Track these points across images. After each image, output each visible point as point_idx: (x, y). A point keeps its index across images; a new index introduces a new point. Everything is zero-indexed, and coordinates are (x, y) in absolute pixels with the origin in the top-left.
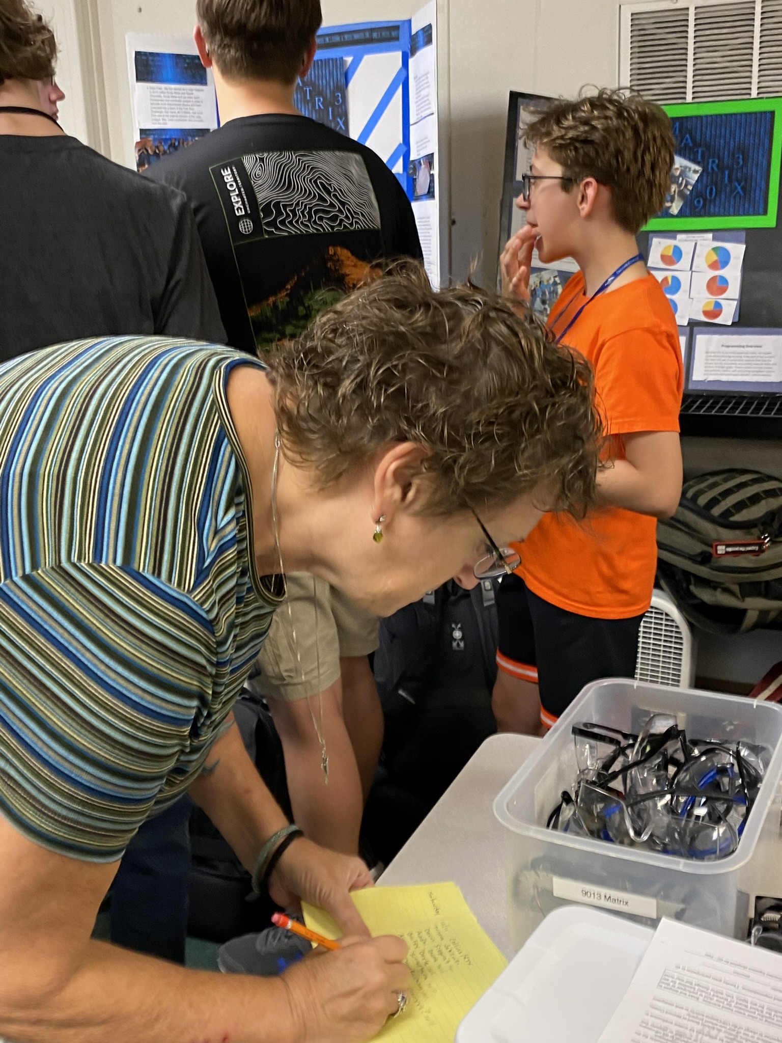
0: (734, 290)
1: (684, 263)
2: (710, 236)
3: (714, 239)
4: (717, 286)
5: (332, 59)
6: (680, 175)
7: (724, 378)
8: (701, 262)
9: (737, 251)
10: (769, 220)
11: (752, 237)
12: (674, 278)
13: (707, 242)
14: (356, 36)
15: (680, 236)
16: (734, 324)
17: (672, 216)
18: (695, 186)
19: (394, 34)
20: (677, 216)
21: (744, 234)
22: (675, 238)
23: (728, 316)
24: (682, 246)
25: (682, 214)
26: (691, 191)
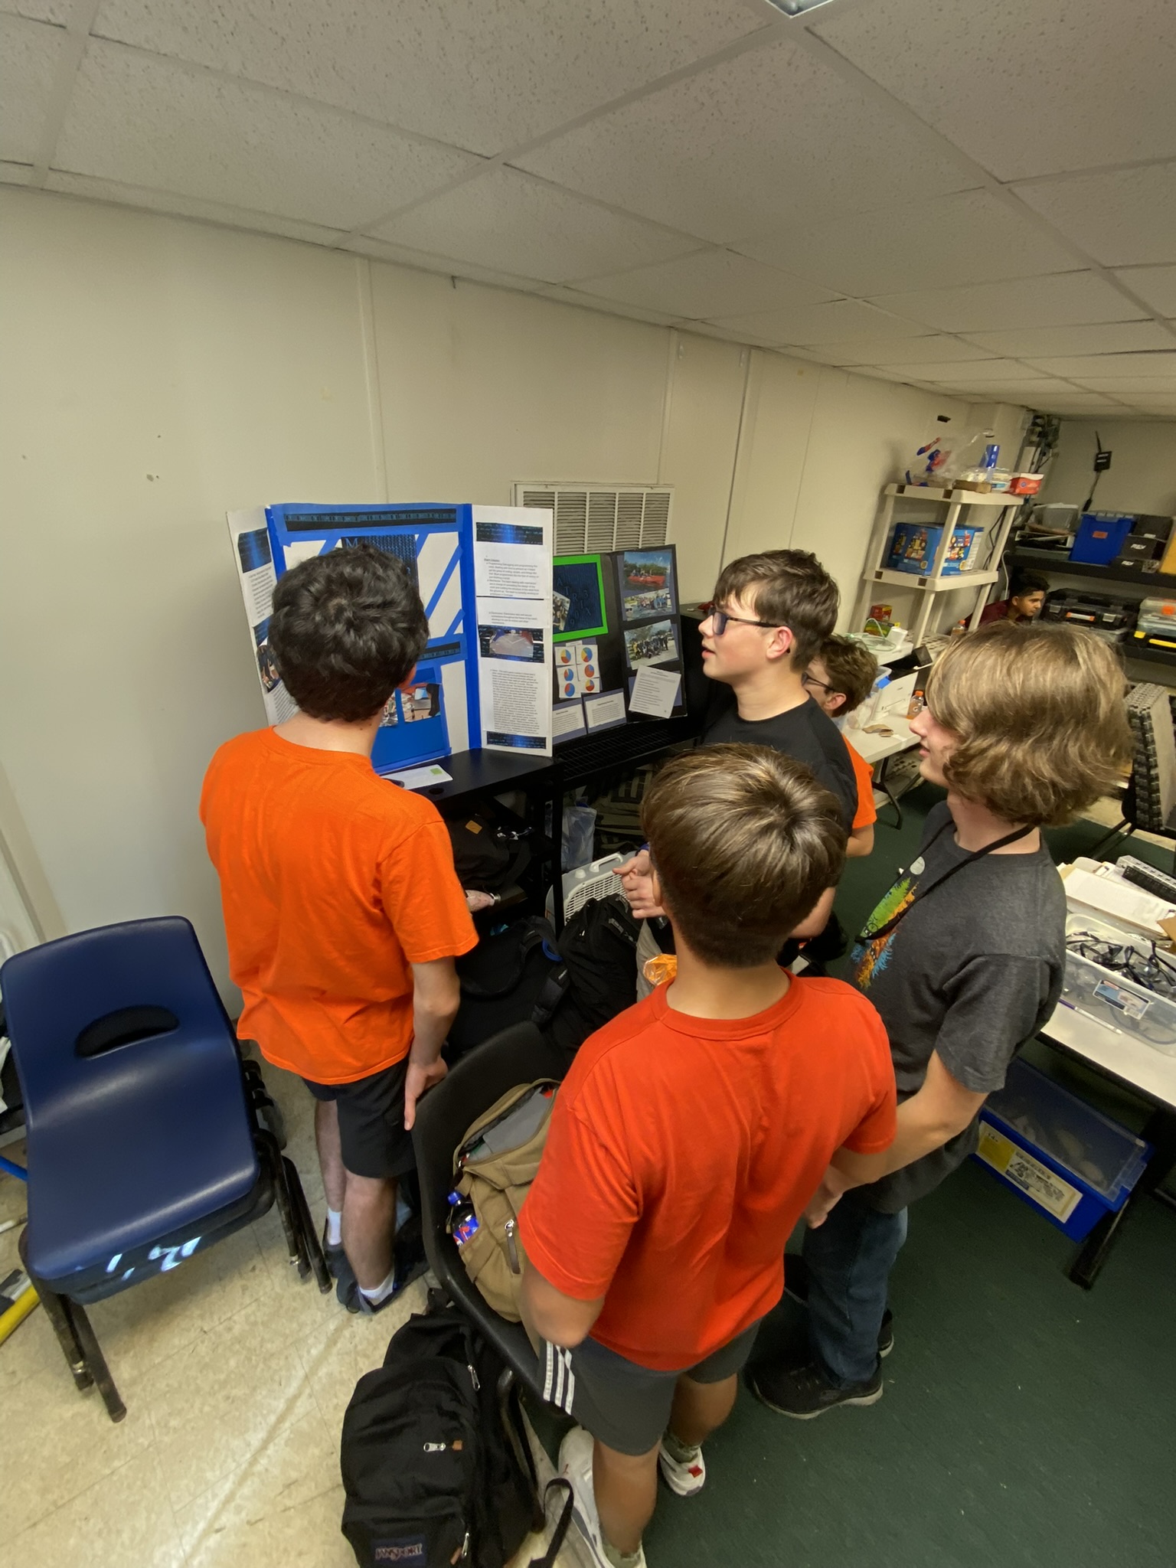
0: (597, 673)
1: (572, 661)
2: (581, 642)
3: (583, 644)
4: (589, 671)
5: (401, 536)
6: (561, 605)
7: (602, 723)
8: (580, 659)
9: (594, 649)
10: (603, 630)
11: (599, 640)
12: (569, 670)
13: (580, 646)
14: (421, 516)
15: (567, 644)
16: (601, 692)
17: (561, 632)
18: (569, 611)
19: (452, 516)
20: (563, 632)
21: (594, 639)
22: (565, 646)
23: (597, 689)
24: (571, 650)
25: (566, 630)
26: (568, 615)
